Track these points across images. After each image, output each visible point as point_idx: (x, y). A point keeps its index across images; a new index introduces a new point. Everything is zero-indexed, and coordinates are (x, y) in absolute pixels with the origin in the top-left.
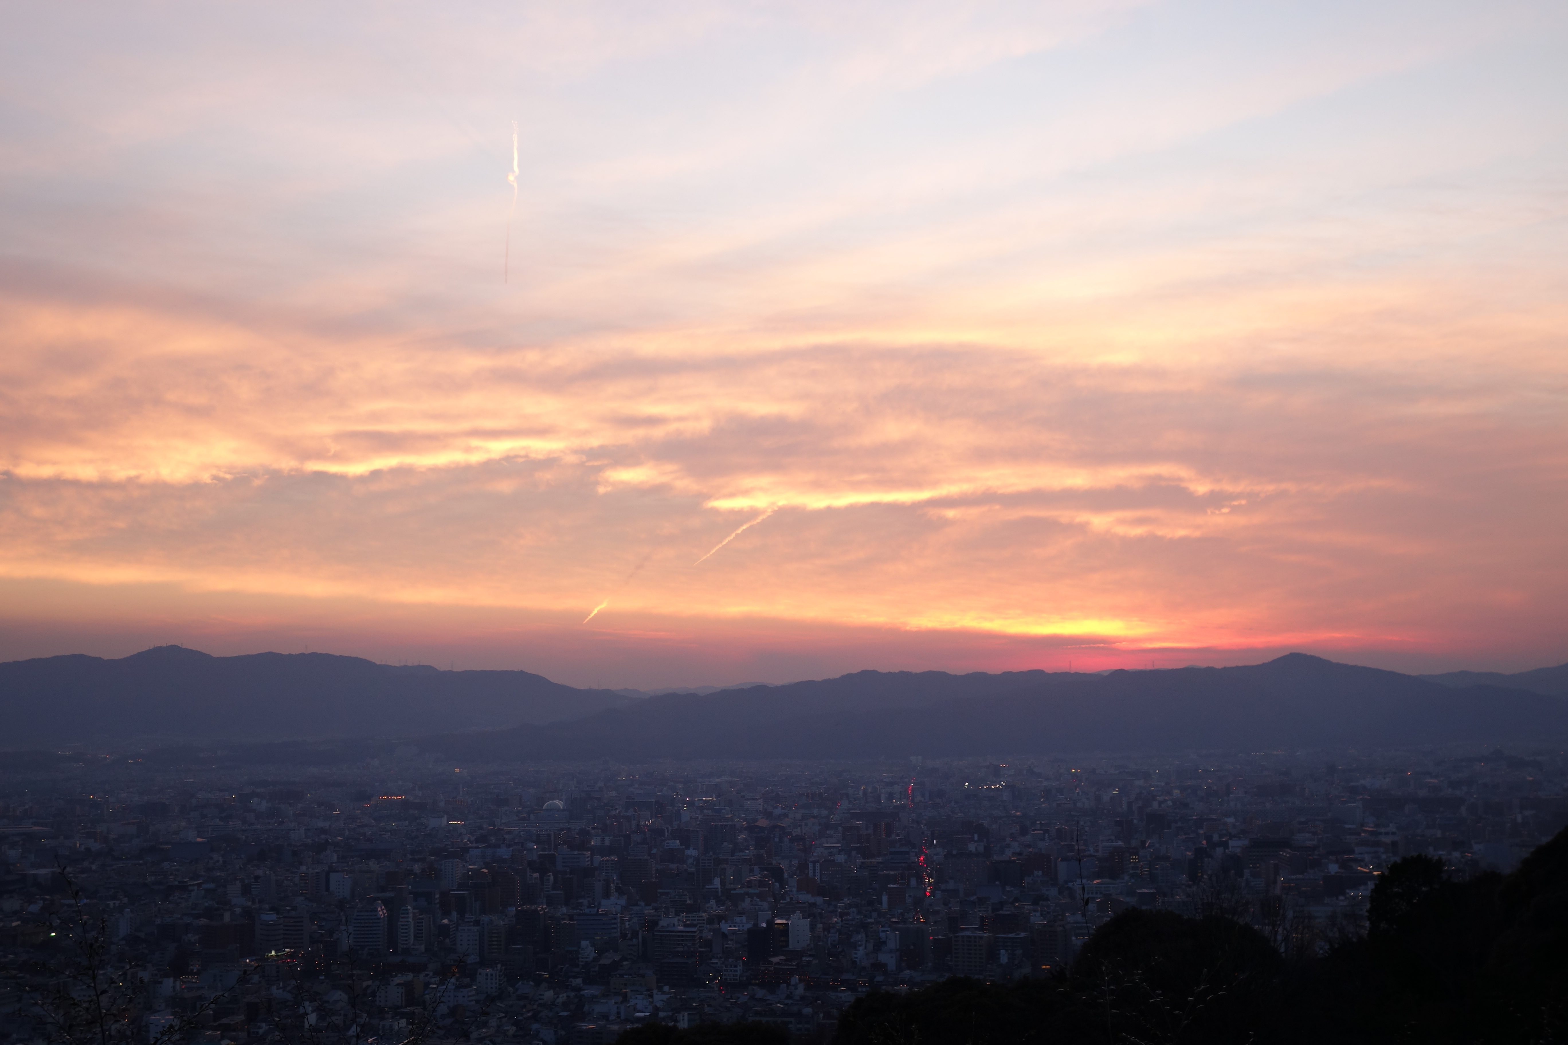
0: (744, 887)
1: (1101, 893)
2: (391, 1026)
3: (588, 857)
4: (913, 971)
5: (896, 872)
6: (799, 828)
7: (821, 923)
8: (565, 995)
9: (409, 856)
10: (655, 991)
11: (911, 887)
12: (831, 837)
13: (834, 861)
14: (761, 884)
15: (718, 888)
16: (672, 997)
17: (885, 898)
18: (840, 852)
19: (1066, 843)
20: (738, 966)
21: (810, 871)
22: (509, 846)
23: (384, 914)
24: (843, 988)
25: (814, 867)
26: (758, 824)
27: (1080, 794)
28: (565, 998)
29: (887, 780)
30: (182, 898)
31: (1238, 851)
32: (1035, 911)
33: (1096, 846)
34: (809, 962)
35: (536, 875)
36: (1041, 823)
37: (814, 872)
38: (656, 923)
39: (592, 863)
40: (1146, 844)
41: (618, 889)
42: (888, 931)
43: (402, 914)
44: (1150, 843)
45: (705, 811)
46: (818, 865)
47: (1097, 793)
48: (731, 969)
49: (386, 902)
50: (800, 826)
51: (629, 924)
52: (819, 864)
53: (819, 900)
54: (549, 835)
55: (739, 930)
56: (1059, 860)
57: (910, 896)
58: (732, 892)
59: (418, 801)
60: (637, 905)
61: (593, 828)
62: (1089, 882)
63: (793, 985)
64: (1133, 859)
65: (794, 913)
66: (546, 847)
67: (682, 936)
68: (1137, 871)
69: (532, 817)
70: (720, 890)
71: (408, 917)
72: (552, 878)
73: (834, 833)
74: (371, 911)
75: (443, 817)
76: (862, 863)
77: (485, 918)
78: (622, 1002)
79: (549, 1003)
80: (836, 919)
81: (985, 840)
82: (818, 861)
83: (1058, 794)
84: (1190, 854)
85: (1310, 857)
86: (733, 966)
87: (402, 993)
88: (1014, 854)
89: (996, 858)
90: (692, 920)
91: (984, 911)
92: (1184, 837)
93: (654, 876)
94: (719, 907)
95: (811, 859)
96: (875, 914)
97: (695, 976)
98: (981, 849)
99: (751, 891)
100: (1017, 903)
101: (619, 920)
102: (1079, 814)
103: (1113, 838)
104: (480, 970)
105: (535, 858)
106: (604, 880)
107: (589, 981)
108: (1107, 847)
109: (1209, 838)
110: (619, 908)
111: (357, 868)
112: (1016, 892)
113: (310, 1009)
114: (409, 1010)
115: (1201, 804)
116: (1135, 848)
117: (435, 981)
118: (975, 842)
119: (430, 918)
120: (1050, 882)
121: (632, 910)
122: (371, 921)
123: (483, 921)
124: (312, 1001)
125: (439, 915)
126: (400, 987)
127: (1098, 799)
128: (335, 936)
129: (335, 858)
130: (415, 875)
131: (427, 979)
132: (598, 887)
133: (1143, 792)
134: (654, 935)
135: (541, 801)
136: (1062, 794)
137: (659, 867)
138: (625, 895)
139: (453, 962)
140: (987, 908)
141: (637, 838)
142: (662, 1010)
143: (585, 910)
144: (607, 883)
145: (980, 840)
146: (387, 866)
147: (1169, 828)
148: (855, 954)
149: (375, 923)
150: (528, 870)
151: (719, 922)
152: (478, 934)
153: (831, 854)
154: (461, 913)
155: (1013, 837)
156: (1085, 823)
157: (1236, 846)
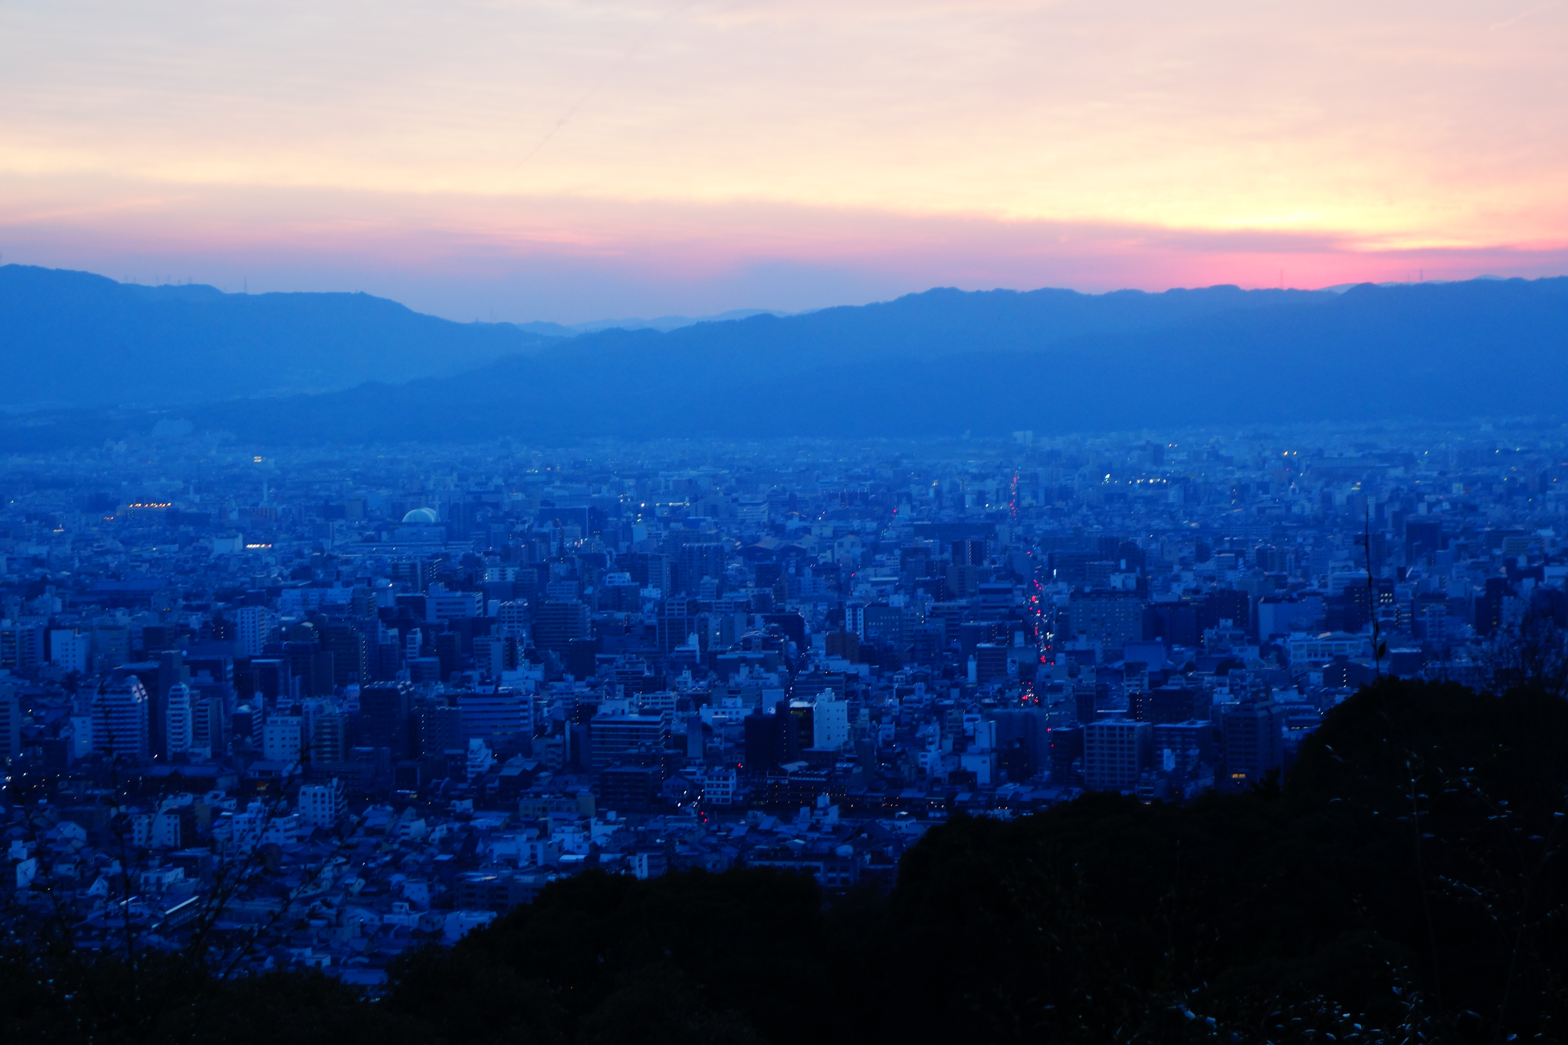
0: (738, 649)
1: (1330, 655)
2: (159, 880)
3: (479, 602)
4: (1018, 785)
5: (990, 623)
6: (829, 552)
7: (866, 707)
8: (444, 826)
9: (182, 602)
10: (593, 821)
11: (1016, 646)
12: (882, 565)
13: (887, 605)
14: (767, 644)
15: (694, 651)
16: (622, 828)
17: (972, 666)
18: (897, 590)
19: (1272, 573)
20: (730, 778)
21: (848, 622)
22: (347, 585)
23: (143, 697)
24: (904, 813)
25: (855, 615)
26: (759, 545)
27: (1297, 491)
28: (445, 832)
29: (974, 471)
31: (1559, 583)
32: (1221, 685)
33: (1323, 578)
34: (847, 771)
35: (394, 632)
36: (1231, 541)
37: (855, 624)
38: (592, 709)
39: (485, 611)
40: (1406, 574)
41: (529, 654)
42: (976, 719)
43: (172, 696)
44: (1412, 572)
45: (672, 525)
46: (860, 612)
47: (1325, 490)
48: (718, 782)
49: (145, 678)
50: (831, 547)
51: (549, 712)
52: (862, 610)
53: (863, 669)
54: (413, 566)
55: (731, 720)
56: (1262, 600)
57: (1013, 662)
58: (719, 657)
59: (194, 510)
60: (561, 679)
61: (487, 554)
62: (1311, 636)
63: (821, 809)
64: (1384, 598)
65: (822, 690)
66: (410, 584)
67: (637, 730)
68: (1390, 619)
69: (385, 536)
70: (698, 654)
71: (182, 702)
72: (419, 636)
73: (888, 559)
74: (121, 693)
75: (235, 537)
76: (934, 608)
77: (310, 703)
78: (539, 838)
79: (419, 840)
80: (891, 700)
81: (1138, 569)
82: (861, 606)
83: (1261, 492)
84: (1479, 589)
86: (721, 778)
87: (176, 825)
88: (1186, 591)
89: (1157, 598)
90: (652, 703)
91: (1137, 685)
92: (1469, 561)
93: (589, 631)
94: (697, 682)
95: (848, 603)
96: (955, 693)
97: (659, 795)
98: (1132, 584)
99: (749, 655)
100: (1191, 671)
101: (532, 705)
102: (1295, 525)
103: (1351, 564)
104: (303, 788)
105: (391, 602)
106: (507, 639)
107: (484, 804)
108: (1342, 579)
109: (1510, 563)
110: (531, 685)
111: (95, 621)
112: (1190, 654)
113: (24, 854)
114: (188, 852)
115: (1498, 506)
116: (1387, 580)
117: (230, 806)
118: (1122, 572)
119: (218, 703)
120: (1246, 637)
121: (553, 687)
122: (121, 709)
123: (307, 707)
124: (26, 839)
125: (234, 697)
126: (173, 816)
127: (1327, 499)
128: (63, 734)
129: (58, 606)
130: (193, 632)
131: (216, 803)
132: (497, 650)
133: (1402, 487)
134: (590, 729)
135: (399, 510)
136: (1266, 492)
137: (597, 617)
138: (540, 662)
139: (257, 774)
140: (1142, 680)
141: (559, 569)
142: (605, 850)
143: (475, 688)
144: (511, 643)
145: (1130, 569)
146: (146, 617)
147: (1445, 546)
148: (924, 756)
149: (128, 711)
150: (380, 624)
151: (698, 707)
152: (298, 728)
153: (882, 593)
154: (271, 695)
155: (1185, 564)
156: (1304, 540)
157: (1556, 575)
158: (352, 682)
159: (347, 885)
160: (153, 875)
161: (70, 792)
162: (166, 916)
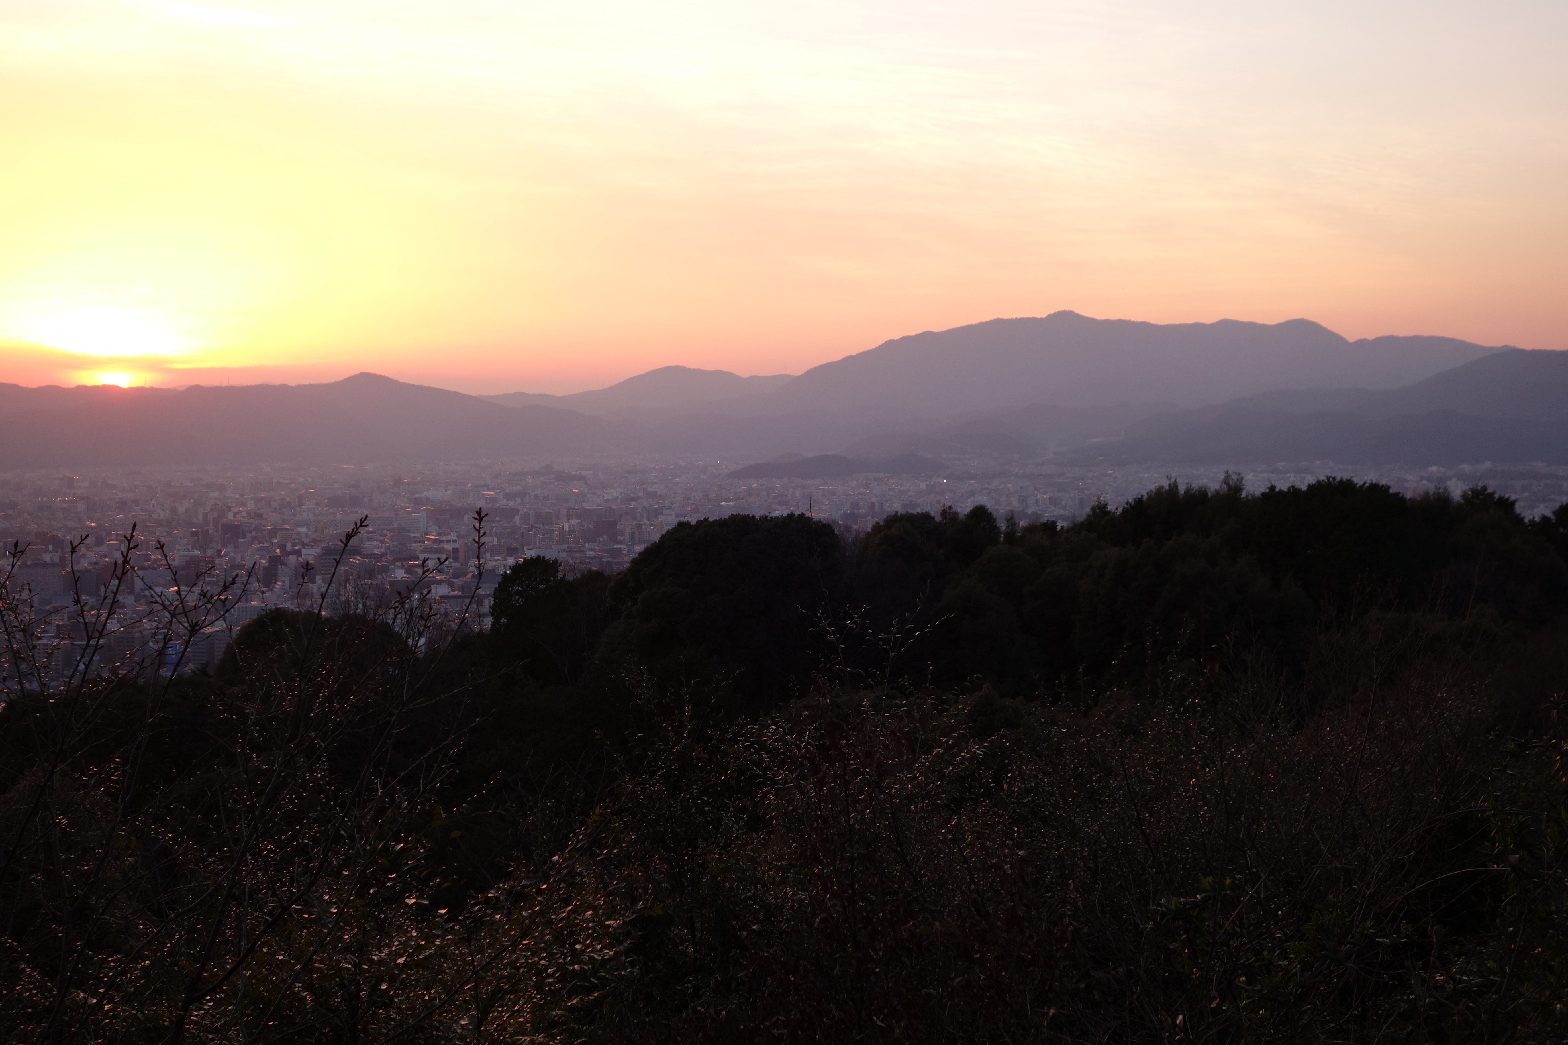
19: (142, 553)
27: (155, 505)
31: (311, 558)
36: (117, 533)
40: (221, 553)
44: (225, 552)
47: (172, 504)
81: (60, 551)
83: (133, 505)
84: (264, 562)
85: (378, 564)
88: (90, 564)
91: (60, 619)
92: (258, 546)
98: (57, 559)
102: (154, 525)
103: (190, 547)
108: (184, 556)
109: (282, 547)
115: (274, 514)
116: (211, 557)
118: (50, 552)
120: (126, 590)
127: (174, 510)
133: (218, 503)
136: (137, 506)
140: (63, 616)
145: (55, 551)
147: (244, 537)
156: (160, 533)
157: (310, 554)
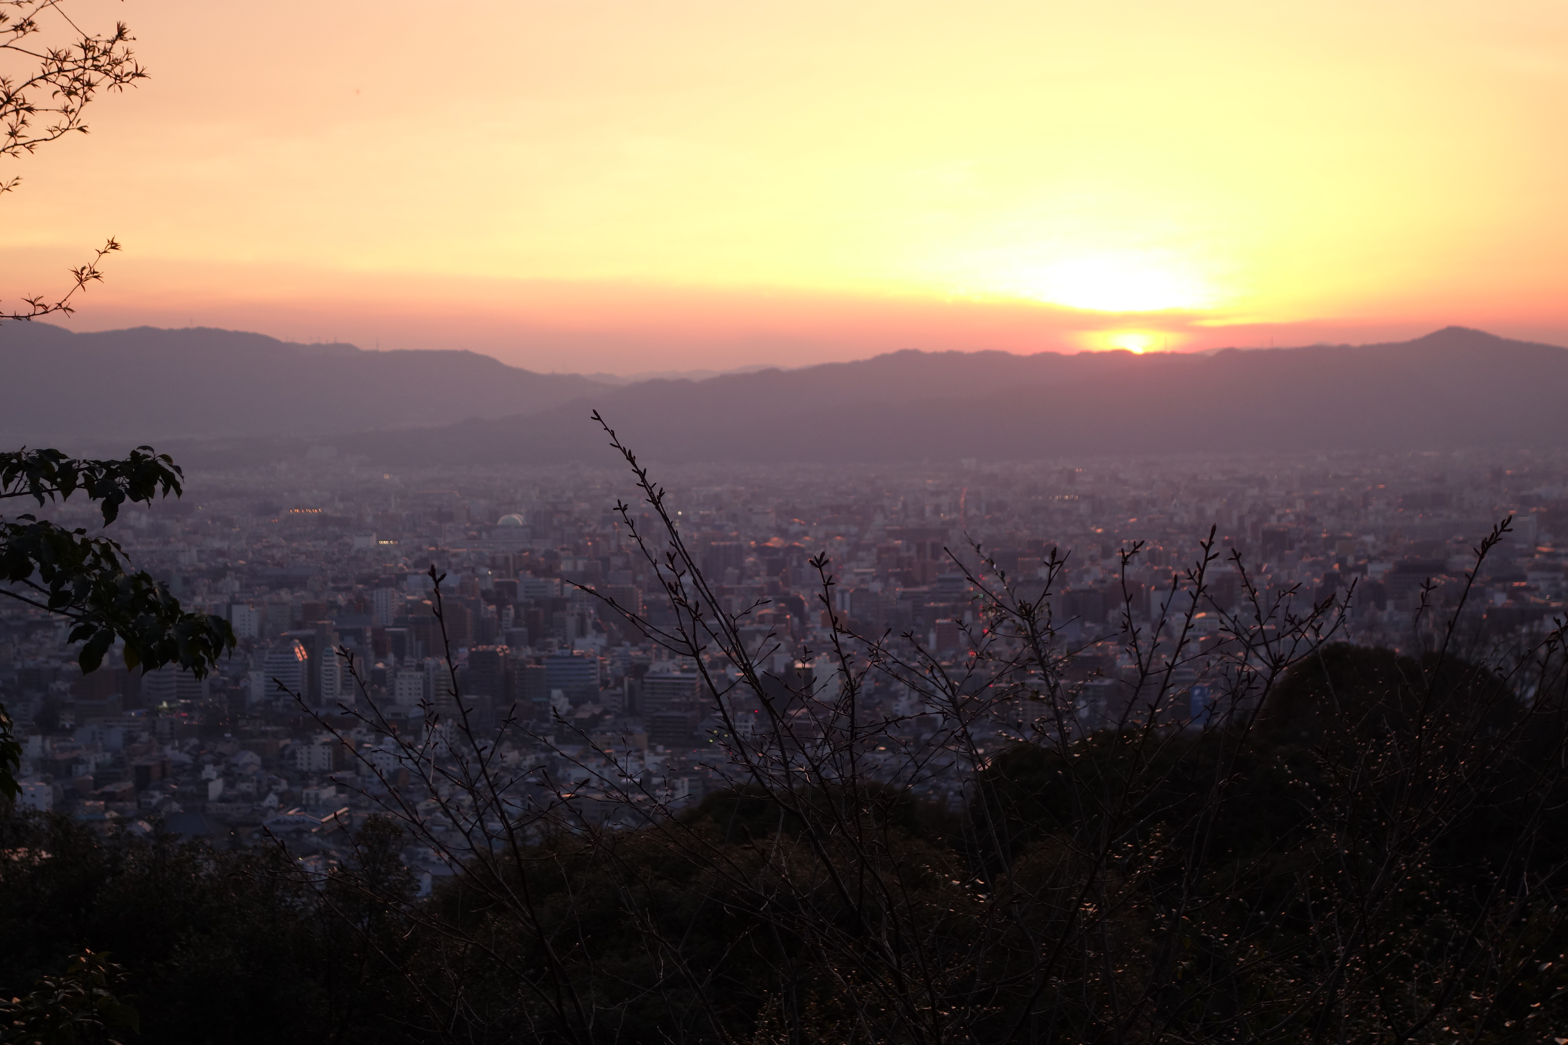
0: (754, 623)
1: (1205, 630)
2: (317, 795)
3: (557, 586)
5: (946, 604)
7: (853, 668)
8: (533, 756)
9: (331, 584)
10: (646, 752)
11: (966, 622)
12: (862, 560)
13: (866, 590)
14: (778, 618)
16: (667, 759)
17: (932, 637)
18: (874, 578)
19: (1161, 568)
20: (750, 721)
21: (838, 603)
22: (456, 572)
23: (303, 656)
24: (882, 748)
25: (842, 597)
26: (770, 544)
27: (1178, 506)
28: (534, 760)
29: (932, 489)
30: (46, 637)
31: (1379, 578)
32: (1122, 652)
35: (492, 608)
37: (843, 605)
38: (646, 668)
39: (562, 593)
40: (1262, 569)
41: (595, 626)
43: (325, 656)
44: (1267, 567)
45: (703, 529)
46: (847, 596)
47: (1199, 504)
48: (741, 724)
49: (305, 642)
50: (824, 546)
51: (611, 669)
52: (848, 594)
53: (850, 639)
54: (507, 559)
56: (1153, 588)
57: (964, 634)
59: (339, 515)
60: (620, 645)
61: (563, 549)
65: (819, 654)
66: (504, 572)
67: (679, 684)
68: (1251, 603)
69: (484, 535)
71: (333, 661)
72: (512, 612)
73: (867, 555)
74: (287, 653)
75: (371, 535)
76: (904, 593)
77: (430, 661)
78: (605, 766)
79: (514, 767)
82: (847, 591)
83: (1150, 506)
84: (1318, 581)
86: (743, 721)
87: (329, 754)
88: (1096, 581)
89: (1071, 586)
90: (691, 664)
92: (1311, 559)
93: (640, 608)
95: (837, 589)
97: (696, 733)
99: (763, 627)
100: (1099, 642)
101: (598, 664)
102: (1176, 531)
105: (490, 586)
106: (579, 614)
107: (562, 739)
109: (1342, 561)
110: (597, 649)
111: (266, 598)
112: (1098, 629)
113: (214, 775)
114: (339, 774)
115: (1331, 518)
117: (370, 739)
119: (360, 661)
121: (614, 651)
122: (287, 665)
123: (428, 665)
124: (216, 763)
125: (372, 656)
126: (326, 747)
127: (1200, 512)
128: (242, 684)
129: (237, 586)
130: (339, 608)
131: (360, 737)
132: (571, 623)
133: (1258, 503)
134: (643, 683)
135: (494, 516)
136: (1154, 506)
137: (647, 598)
138: (604, 632)
139: (390, 715)
141: (617, 561)
142: (656, 776)
143: (554, 651)
144: (582, 617)
146: (304, 596)
147: (1291, 548)
148: (897, 705)
149: (292, 667)
150: (482, 601)
151: (724, 667)
152: (421, 681)
153: (863, 581)
154: (400, 656)
155: (1093, 560)
157: (1377, 571)
158: (463, 646)
159: (460, 800)
160: (312, 791)
161: (248, 728)
162: (322, 822)
